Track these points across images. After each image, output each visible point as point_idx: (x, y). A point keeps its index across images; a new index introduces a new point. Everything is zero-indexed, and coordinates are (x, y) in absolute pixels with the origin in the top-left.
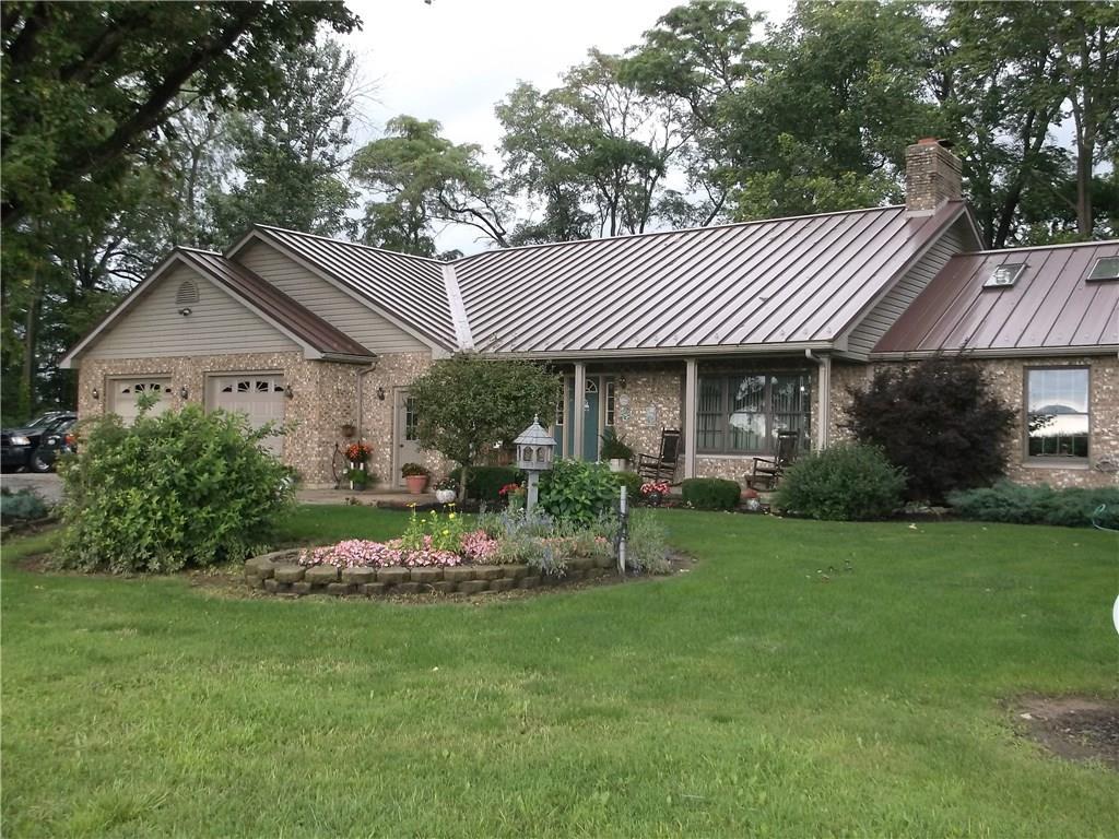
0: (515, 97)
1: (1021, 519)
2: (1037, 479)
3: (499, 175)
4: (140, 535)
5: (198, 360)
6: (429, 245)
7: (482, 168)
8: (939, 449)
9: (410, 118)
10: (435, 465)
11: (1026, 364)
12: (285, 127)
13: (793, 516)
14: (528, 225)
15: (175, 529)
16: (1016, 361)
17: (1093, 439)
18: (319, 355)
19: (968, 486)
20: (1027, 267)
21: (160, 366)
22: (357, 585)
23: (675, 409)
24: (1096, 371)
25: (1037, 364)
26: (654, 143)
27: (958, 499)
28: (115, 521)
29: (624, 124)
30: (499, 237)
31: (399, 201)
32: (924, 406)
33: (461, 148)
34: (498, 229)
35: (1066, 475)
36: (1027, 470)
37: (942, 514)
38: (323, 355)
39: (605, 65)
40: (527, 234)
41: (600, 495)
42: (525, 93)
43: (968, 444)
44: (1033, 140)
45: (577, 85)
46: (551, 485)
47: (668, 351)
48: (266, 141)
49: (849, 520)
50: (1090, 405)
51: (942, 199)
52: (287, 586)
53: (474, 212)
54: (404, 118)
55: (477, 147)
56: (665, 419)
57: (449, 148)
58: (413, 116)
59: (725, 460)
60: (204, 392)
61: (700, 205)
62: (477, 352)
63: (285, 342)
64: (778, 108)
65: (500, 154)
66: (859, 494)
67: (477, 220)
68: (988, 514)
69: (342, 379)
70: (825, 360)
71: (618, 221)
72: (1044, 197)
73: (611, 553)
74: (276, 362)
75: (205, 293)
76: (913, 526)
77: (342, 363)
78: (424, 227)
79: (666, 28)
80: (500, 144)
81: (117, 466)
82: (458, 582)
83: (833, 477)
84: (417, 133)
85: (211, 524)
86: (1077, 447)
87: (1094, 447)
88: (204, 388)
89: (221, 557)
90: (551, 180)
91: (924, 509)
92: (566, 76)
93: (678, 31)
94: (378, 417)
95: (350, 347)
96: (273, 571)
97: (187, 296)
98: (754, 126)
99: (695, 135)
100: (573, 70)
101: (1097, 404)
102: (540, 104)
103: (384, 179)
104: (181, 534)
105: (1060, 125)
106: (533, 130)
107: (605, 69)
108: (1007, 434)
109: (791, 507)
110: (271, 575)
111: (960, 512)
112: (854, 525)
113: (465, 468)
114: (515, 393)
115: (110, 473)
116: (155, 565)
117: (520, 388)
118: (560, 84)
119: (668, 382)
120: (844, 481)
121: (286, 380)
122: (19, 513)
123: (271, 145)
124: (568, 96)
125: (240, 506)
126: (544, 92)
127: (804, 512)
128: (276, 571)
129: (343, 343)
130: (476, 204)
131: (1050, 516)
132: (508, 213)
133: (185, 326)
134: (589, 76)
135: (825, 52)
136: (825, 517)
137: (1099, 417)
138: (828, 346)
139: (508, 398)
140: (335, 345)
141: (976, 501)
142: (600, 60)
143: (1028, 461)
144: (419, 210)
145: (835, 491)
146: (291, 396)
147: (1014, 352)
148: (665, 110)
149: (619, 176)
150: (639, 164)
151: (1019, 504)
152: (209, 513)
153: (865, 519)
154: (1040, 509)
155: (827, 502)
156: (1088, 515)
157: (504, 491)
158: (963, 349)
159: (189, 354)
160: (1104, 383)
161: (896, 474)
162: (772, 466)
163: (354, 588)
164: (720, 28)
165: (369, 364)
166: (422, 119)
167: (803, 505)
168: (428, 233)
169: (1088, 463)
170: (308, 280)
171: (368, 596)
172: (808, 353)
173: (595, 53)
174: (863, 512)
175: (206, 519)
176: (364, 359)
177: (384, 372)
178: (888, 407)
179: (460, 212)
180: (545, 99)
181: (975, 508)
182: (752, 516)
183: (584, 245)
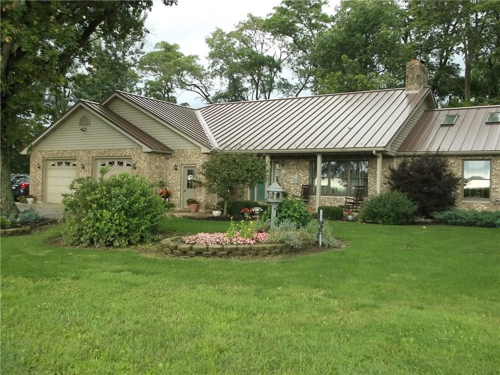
0: (215, 35)
1: (466, 224)
2: (467, 207)
3: (207, 69)
4: (109, 230)
5: (90, 151)
6: (174, 100)
7: (199, 66)
8: (430, 194)
9: (166, 43)
10: (201, 200)
11: (463, 158)
12: (114, 45)
13: (368, 222)
14: (221, 92)
15: (123, 228)
16: (459, 157)
17: (492, 190)
18: (150, 150)
19: (441, 210)
20: (459, 116)
21: (71, 154)
22: (215, 253)
23: (307, 176)
24: (494, 161)
25: (468, 158)
26: (275, 56)
27: (438, 216)
28: (98, 224)
29: (262, 48)
30: (207, 97)
31: (161, 80)
32: (424, 176)
33: (189, 57)
34: (206, 94)
35: (480, 206)
36: (463, 203)
37: (431, 222)
38: (152, 150)
39: (254, 21)
40: (220, 96)
41: (303, 213)
42: (219, 33)
43: (442, 192)
44: (443, 60)
45: (242, 30)
46: (282, 209)
47: (310, 150)
48: (106, 52)
49: (395, 224)
50: (491, 176)
51: (421, 86)
52: (184, 253)
53: (195, 85)
54: (163, 42)
55: (196, 57)
56: (302, 180)
57: (182, 57)
58: (167, 42)
59: (329, 198)
60: (92, 166)
61: (296, 85)
62: (221, 149)
63: (133, 144)
64: (341, 44)
65: (208, 60)
66: (399, 213)
67: (197, 89)
68: (451, 222)
69: (159, 161)
70: (380, 155)
71: (259, 92)
72: (452, 85)
73: (316, 239)
74: (128, 153)
75: (93, 121)
76: (424, 227)
77: (158, 153)
78: (172, 92)
79: (285, 6)
80: (208, 55)
81: (97, 200)
82: (258, 251)
83: (388, 206)
84: (169, 49)
85: (138, 226)
86: (484, 193)
87: (492, 194)
88: (92, 164)
89: (142, 240)
90: (231, 72)
91: (423, 220)
92: (237, 25)
93: (290, 7)
94: (174, 178)
95: (162, 146)
96: (177, 246)
97: (84, 122)
98: (329, 51)
99: (294, 54)
100: (240, 23)
101: (494, 176)
102: (225, 38)
103: (153, 70)
104: (127, 230)
105: (459, 54)
106: (222, 49)
107: (254, 23)
108: (455, 188)
109: (367, 219)
110: (176, 248)
111: (439, 221)
112: (396, 226)
113: (226, 201)
114: (251, 168)
115: (94, 203)
116: (117, 244)
117: (253, 166)
118: (235, 30)
119: (303, 164)
120: (392, 208)
121: (133, 161)
122: (30, 220)
123: (109, 53)
124: (237, 35)
125: (150, 218)
126: (227, 33)
127: (373, 221)
128: (179, 246)
129: (160, 145)
130: (196, 82)
131: (478, 223)
132: (211, 87)
133: (83, 136)
134: (247, 26)
135: (362, 19)
136: (384, 223)
137: (495, 181)
138: (383, 149)
139: (248, 171)
140: (156, 146)
141: (446, 216)
142: (252, 19)
143: (464, 200)
144: (169, 84)
145: (389, 212)
146: (135, 168)
147: (459, 153)
148: (280, 42)
149: (259, 71)
150: (270, 66)
151: (465, 218)
152: (137, 221)
153: (400, 224)
154: (474, 220)
155: (385, 217)
156: (496, 223)
157: (243, 211)
158: (438, 151)
159: (85, 149)
160: (497, 167)
161: (414, 205)
162: (353, 201)
163: (214, 253)
164: (308, 7)
165: (171, 154)
166: (171, 43)
167: (373, 218)
168: (174, 95)
169: (490, 200)
170: (141, 116)
171: (221, 257)
172: (374, 152)
173: (250, 16)
174: (400, 221)
175: (136, 224)
176: (167, 152)
177: (178, 158)
178: (407, 176)
179: (190, 85)
180: (228, 36)
181: (445, 220)
182: (350, 222)
183: (236, 104)
